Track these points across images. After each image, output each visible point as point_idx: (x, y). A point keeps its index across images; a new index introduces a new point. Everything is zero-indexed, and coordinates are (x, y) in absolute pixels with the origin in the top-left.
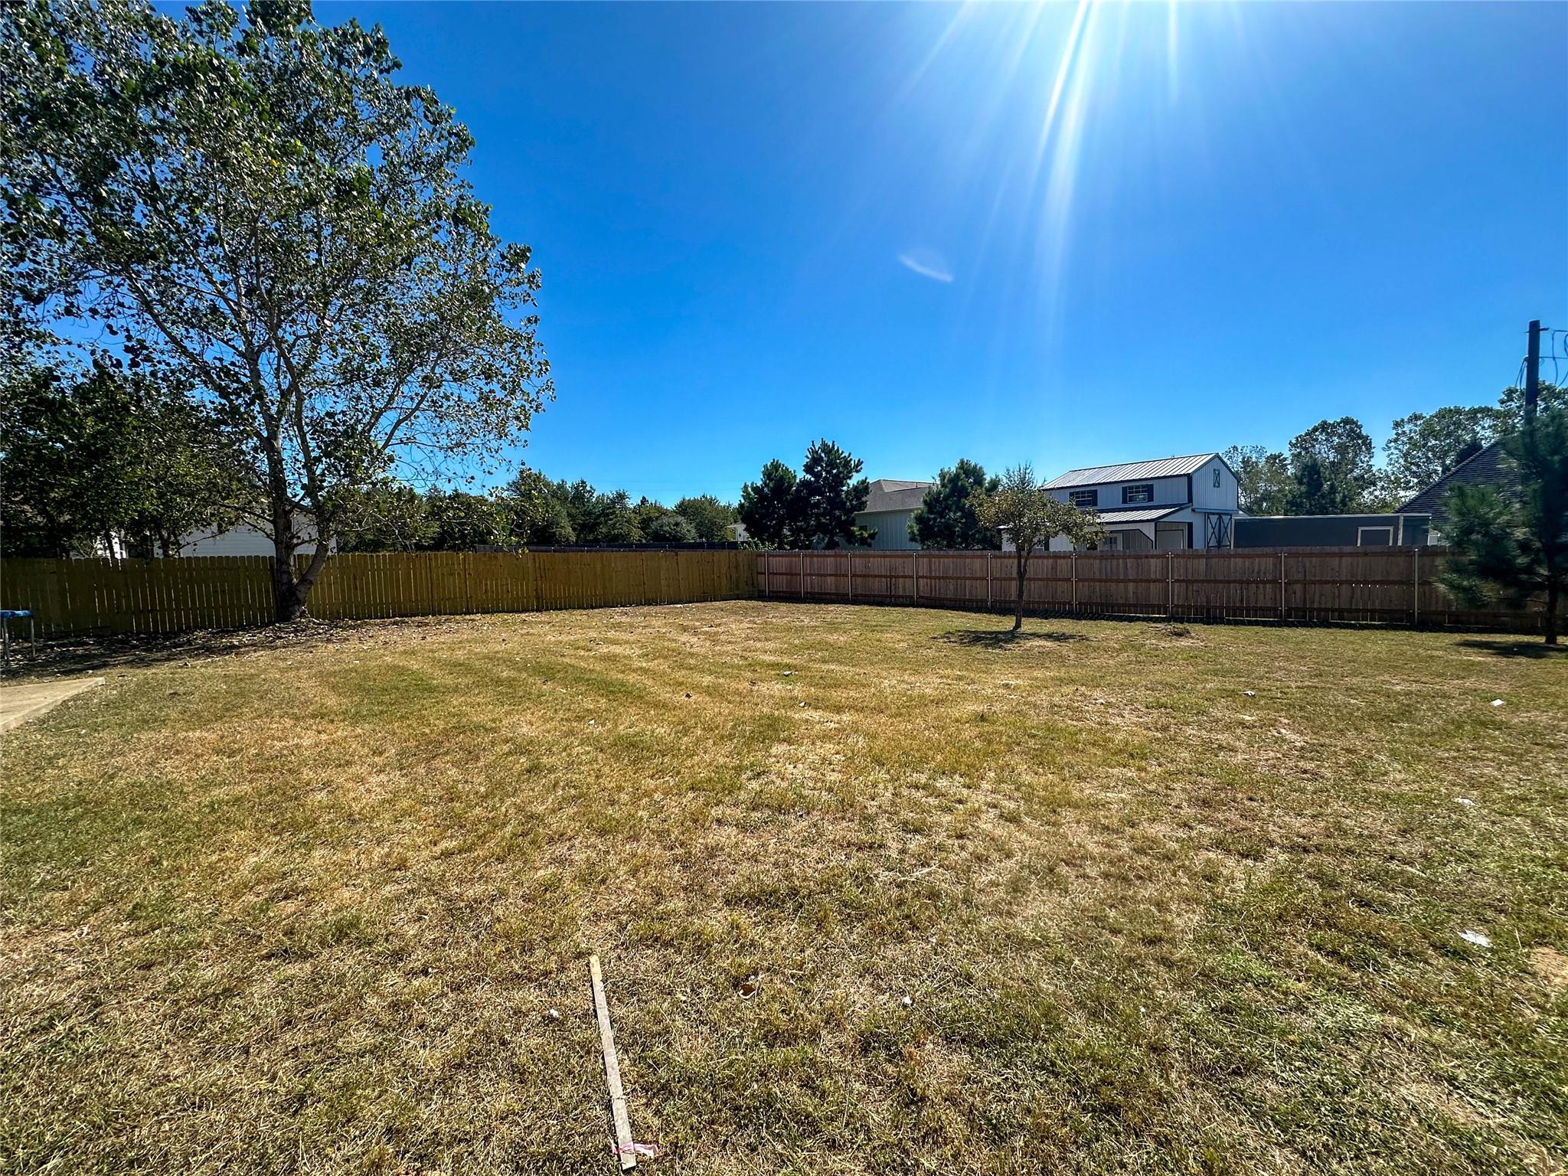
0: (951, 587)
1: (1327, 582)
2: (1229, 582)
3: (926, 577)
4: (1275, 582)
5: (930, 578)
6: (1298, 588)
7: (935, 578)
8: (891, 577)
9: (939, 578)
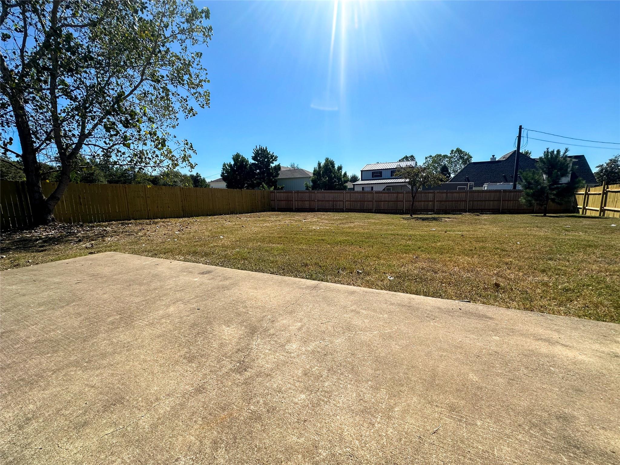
0: (359, 205)
1: (479, 201)
2: (452, 201)
3: (349, 201)
4: (465, 201)
5: (350, 201)
6: (471, 202)
7: (353, 201)
8: (334, 201)
9: (354, 201)
